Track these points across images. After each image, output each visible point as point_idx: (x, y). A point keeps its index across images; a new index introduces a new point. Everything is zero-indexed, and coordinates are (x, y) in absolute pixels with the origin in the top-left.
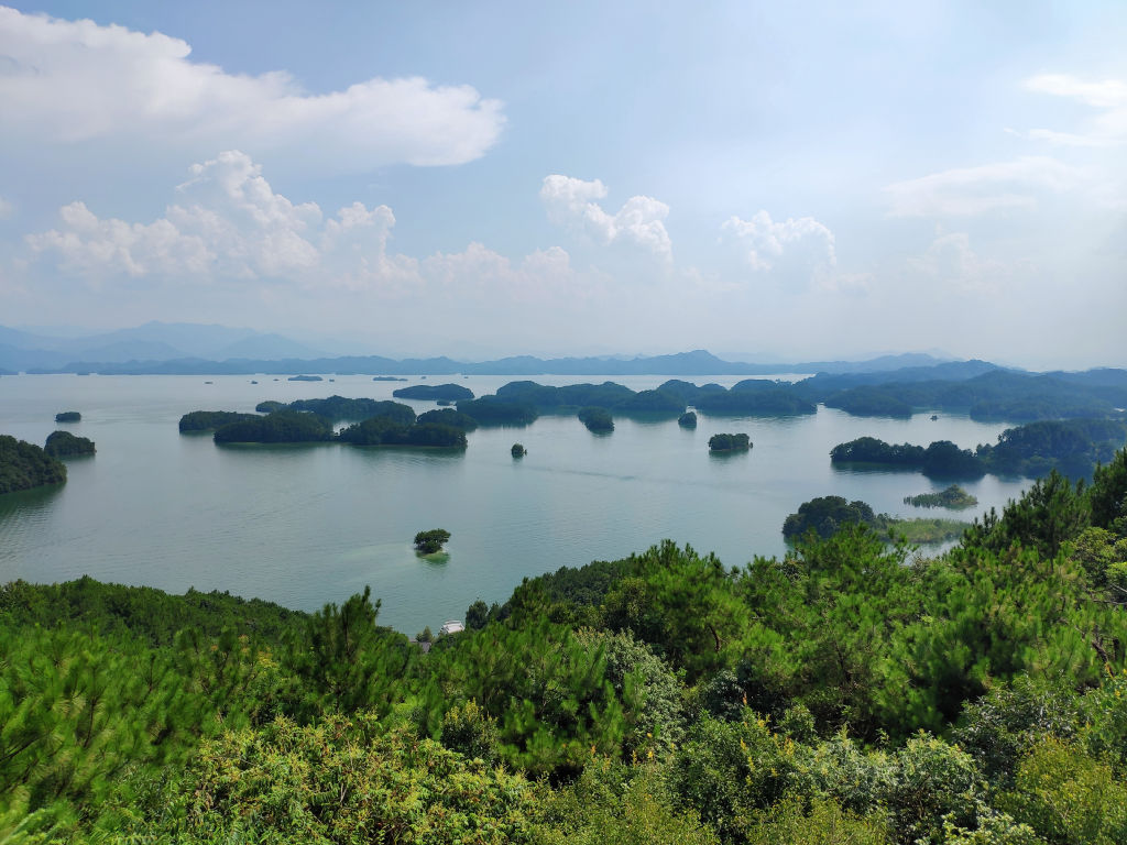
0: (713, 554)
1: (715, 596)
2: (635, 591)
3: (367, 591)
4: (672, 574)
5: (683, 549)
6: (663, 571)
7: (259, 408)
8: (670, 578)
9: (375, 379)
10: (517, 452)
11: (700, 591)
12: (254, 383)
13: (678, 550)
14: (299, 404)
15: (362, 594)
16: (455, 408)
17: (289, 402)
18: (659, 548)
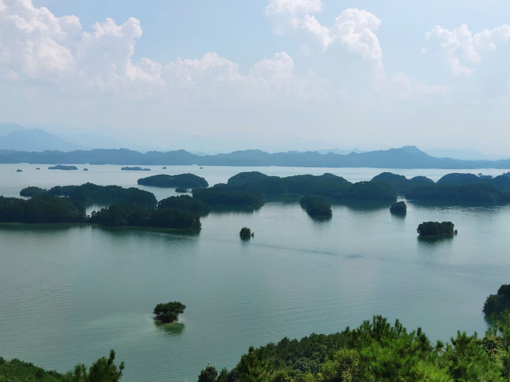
0: (419, 330)
1: (421, 367)
2: (349, 362)
3: (112, 355)
4: (383, 347)
5: (392, 325)
6: (375, 344)
7: (24, 193)
8: (381, 350)
9: (122, 169)
10: (245, 234)
11: (408, 362)
12: (19, 171)
13: (388, 325)
14: (57, 190)
15: (108, 357)
16: (191, 195)
17: (49, 189)
18: (371, 322)
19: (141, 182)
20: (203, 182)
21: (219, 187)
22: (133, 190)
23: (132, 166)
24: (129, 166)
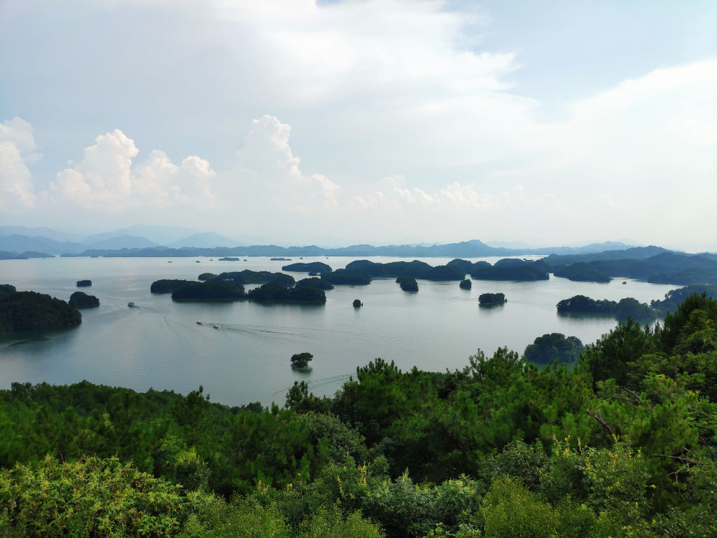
7: (201, 277)
9: (272, 259)
10: (357, 304)
13: (387, 364)
14: (224, 275)
15: (198, 390)
16: (319, 277)
17: (218, 274)
18: (374, 363)
19: (284, 268)
20: (328, 268)
21: (339, 271)
22: (279, 274)
23: (278, 258)
24: (276, 258)
